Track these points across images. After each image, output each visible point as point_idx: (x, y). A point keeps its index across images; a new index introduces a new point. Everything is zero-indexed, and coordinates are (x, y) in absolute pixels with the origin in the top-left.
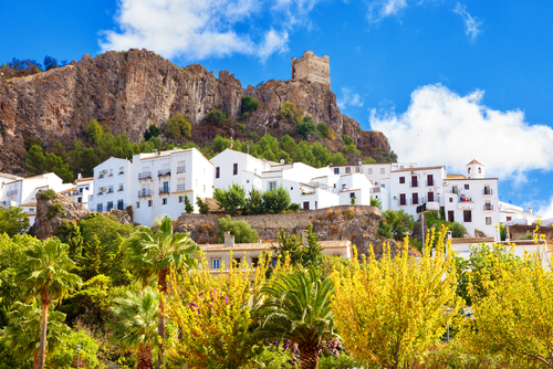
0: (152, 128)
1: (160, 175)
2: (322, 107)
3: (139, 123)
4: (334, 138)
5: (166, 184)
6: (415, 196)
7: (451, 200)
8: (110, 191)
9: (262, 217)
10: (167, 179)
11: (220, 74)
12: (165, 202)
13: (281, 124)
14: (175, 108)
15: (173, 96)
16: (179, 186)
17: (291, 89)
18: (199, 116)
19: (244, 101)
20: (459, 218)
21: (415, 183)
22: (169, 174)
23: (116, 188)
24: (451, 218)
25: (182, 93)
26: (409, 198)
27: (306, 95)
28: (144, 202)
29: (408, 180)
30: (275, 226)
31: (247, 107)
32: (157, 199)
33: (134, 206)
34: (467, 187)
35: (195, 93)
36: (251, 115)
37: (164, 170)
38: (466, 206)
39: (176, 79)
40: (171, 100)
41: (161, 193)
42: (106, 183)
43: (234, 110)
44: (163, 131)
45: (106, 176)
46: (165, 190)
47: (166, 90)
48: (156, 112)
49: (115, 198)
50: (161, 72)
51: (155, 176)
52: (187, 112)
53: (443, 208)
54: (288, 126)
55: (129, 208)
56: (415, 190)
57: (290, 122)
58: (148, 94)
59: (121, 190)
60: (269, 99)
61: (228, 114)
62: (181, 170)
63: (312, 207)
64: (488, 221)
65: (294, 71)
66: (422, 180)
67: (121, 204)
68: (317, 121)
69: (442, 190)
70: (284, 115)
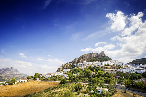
48: (94, 56)
51: (101, 64)
52: (96, 56)
59: (98, 64)
63: (111, 65)
65: (102, 52)
69: (119, 64)
70: (102, 55)
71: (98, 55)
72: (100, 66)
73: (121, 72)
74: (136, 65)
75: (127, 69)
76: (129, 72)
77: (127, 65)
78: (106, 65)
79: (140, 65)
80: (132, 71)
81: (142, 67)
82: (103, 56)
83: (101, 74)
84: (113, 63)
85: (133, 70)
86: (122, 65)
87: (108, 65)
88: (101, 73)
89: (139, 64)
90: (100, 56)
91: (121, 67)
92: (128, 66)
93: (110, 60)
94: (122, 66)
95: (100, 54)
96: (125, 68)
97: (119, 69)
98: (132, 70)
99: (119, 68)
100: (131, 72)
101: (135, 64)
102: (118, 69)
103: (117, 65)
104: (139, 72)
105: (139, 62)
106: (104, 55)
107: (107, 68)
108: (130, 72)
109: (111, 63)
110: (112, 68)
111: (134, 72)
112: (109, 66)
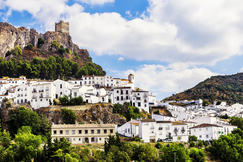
0: (8, 52)
1: (40, 91)
2: (66, 41)
3: (4, 50)
4: (71, 53)
5: (42, 94)
6: (122, 97)
7: (134, 99)
8: (22, 96)
9: (75, 106)
10: (42, 93)
11: (31, 30)
12: (41, 100)
13: (53, 48)
14: (16, 44)
15: (15, 39)
16: (46, 96)
17: (56, 35)
18: (24, 46)
19: (39, 40)
20: (137, 105)
21: (122, 93)
22: (43, 91)
23: (24, 95)
24: (134, 105)
25: (18, 38)
26: (120, 98)
27: (61, 37)
28: (34, 100)
29: (120, 92)
30: (79, 110)
31: (40, 42)
32: (39, 99)
33: (31, 101)
34: (139, 94)
35: (22, 38)
36: (42, 45)
37: (41, 90)
38: (139, 101)
39: (16, 33)
40: (14, 41)
41: (40, 97)
42: (20, 93)
43: (36, 43)
44: (12, 52)
45: (20, 90)
46: (41, 97)
47: (13, 37)
48: (9, 45)
49: (24, 98)
50: (12, 31)
51: (38, 91)
52: (20, 45)
53: (131, 102)
54: (55, 49)
55: (29, 102)
56: (122, 96)
57: (56, 48)
58: (7, 39)
59: (26, 95)
60: (48, 38)
61: (34, 45)
62: (47, 90)
63: (89, 102)
64: (145, 106)
65: (56, 28)
66: (124, 92)
67: (26, 100)
68: (65, 47)
69: (131, 95)
70: (53, 45)
71: (32, 41)
72: (35, 105)
73: (133, 139)
74: (204, 104)
75: (159, 125)
76: (163, 137)
77: (167, 104)
78: (64, 102)
79: (218, 104)
80: (179, 133)
81: (223, 113)
82: (61, 52)
83: (28, 151)
84: (103, 92)
85: (183, 131)
86: (142, 104)
87: (78, 102)
88: (30, 142)
89: (218, 98)
90: (46, 47)
91: (136, 111)
92: (170, 107)
93: (92, 74)
94: (140, 109)
95: (47, 35)
96: (154, 116)
97: (127, 126)
98: (180, 127)
99: (128, 120)
100: (175, 139)
101: (201, 101)
102: (121, 123)
103: (121, 103)
104: (204, 139)
105: (218, 93)
106: (69, 43)
107: (69, 119)
108: (170, 137)
109: (95, 91)
110: (94, 119)
111: (185, 139)
112: (82, 108)
